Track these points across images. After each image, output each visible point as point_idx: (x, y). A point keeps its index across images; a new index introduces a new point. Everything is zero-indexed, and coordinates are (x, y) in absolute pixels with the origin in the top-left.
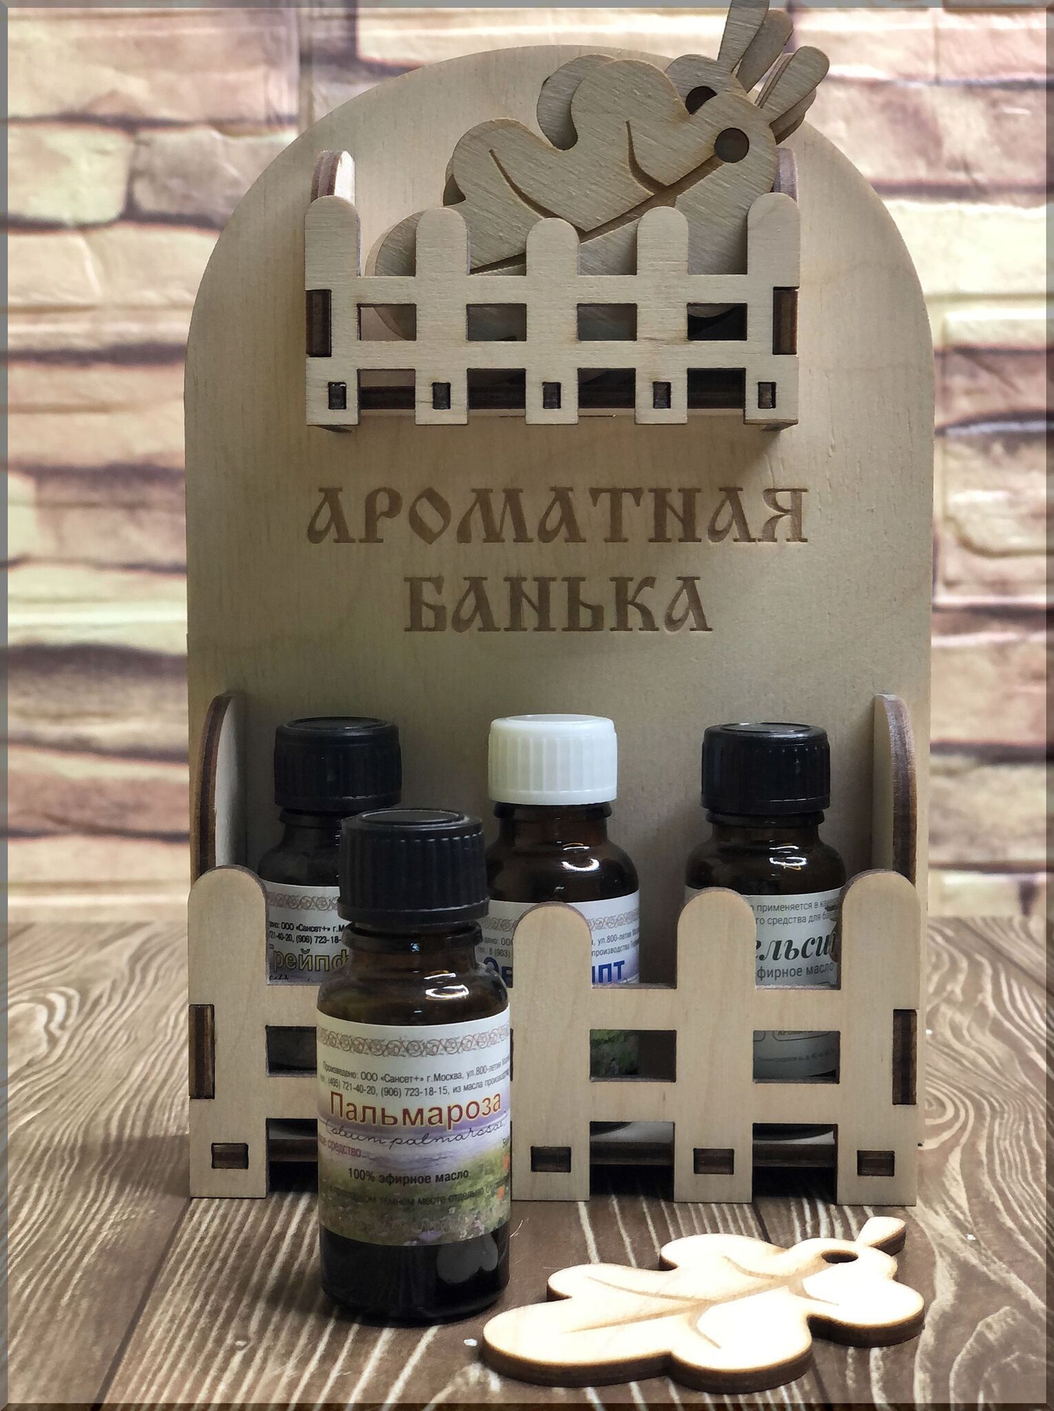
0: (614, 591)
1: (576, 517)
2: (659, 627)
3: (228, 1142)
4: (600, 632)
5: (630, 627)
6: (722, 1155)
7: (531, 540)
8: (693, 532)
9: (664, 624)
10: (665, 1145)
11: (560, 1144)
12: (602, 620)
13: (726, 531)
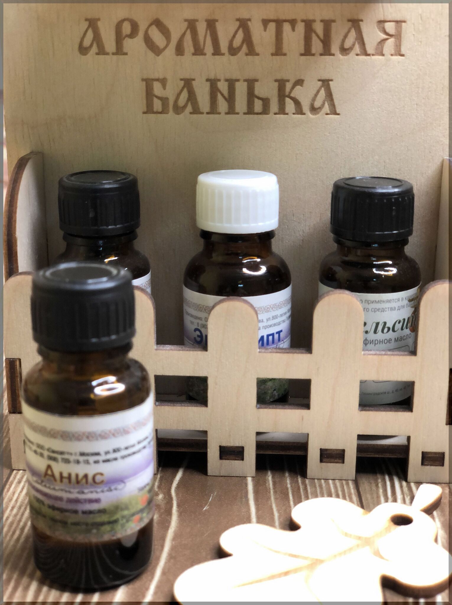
0: (277, 89)
1: (254, 38)
2: (306, 113)
4: (268, 115)
5: (287, 112)
6: (338, 452)
7: (223, 54)
8: (329, 50)
9: (309, 110)
10: (302, 443)
11: (237, 444)
12: (269, 108)
13: (351, 49)
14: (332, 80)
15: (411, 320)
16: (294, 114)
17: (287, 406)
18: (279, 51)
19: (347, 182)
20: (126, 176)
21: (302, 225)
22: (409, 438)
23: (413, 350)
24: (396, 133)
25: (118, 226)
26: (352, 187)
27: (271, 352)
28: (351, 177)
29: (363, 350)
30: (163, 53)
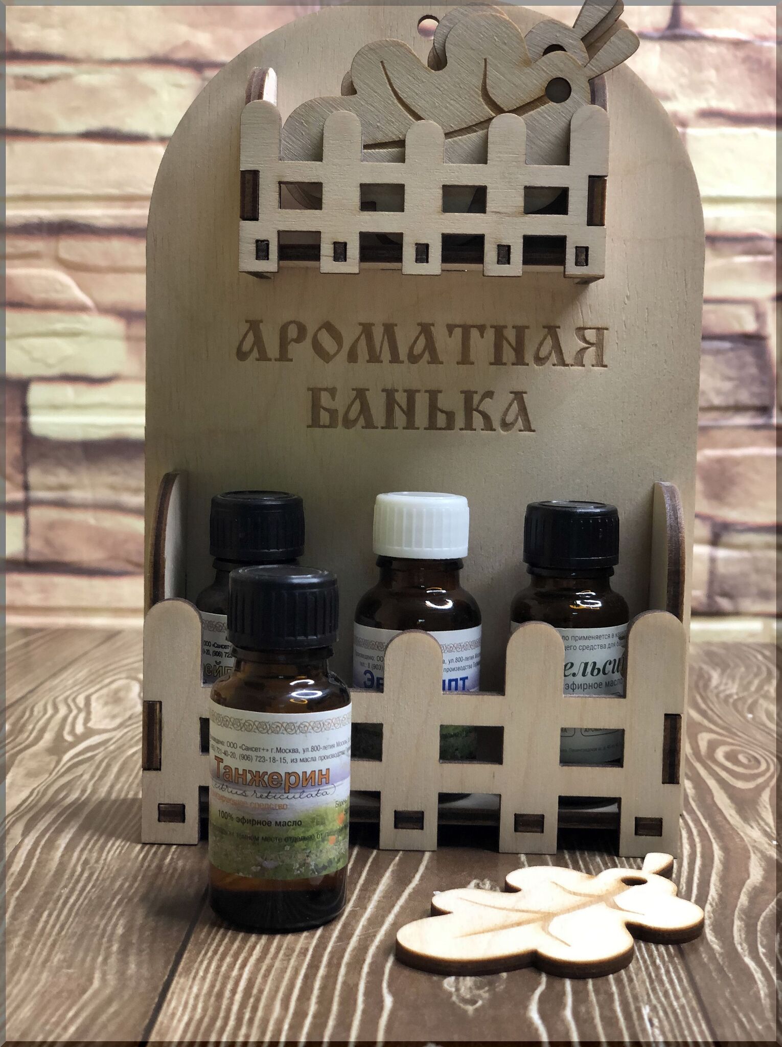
0: (464, 401)
1: (437, 345)
2: (496, 429)
3: (170, 803)
4: (452, 431)
5: (474, 427)
6: (536, 818)
7: (402, 362)
8: (523, 358)
9: (499, 426)
10: (493, 810)
11: (416, 808)
12: (454, 423)
13: (547, 358)
14: (525, 393)
15: (622, 661)
16: (482, 430)
17: (475, 763)
18: (465, 359)
19: (544, 504)
21: (491, 560)
22: (619, 800)
23: (620, 693)
24: (600, 453)
25: (281, 550)
26: (549, 508)
27: (457, 694)
29: (565, 694)
30: (333, 360)
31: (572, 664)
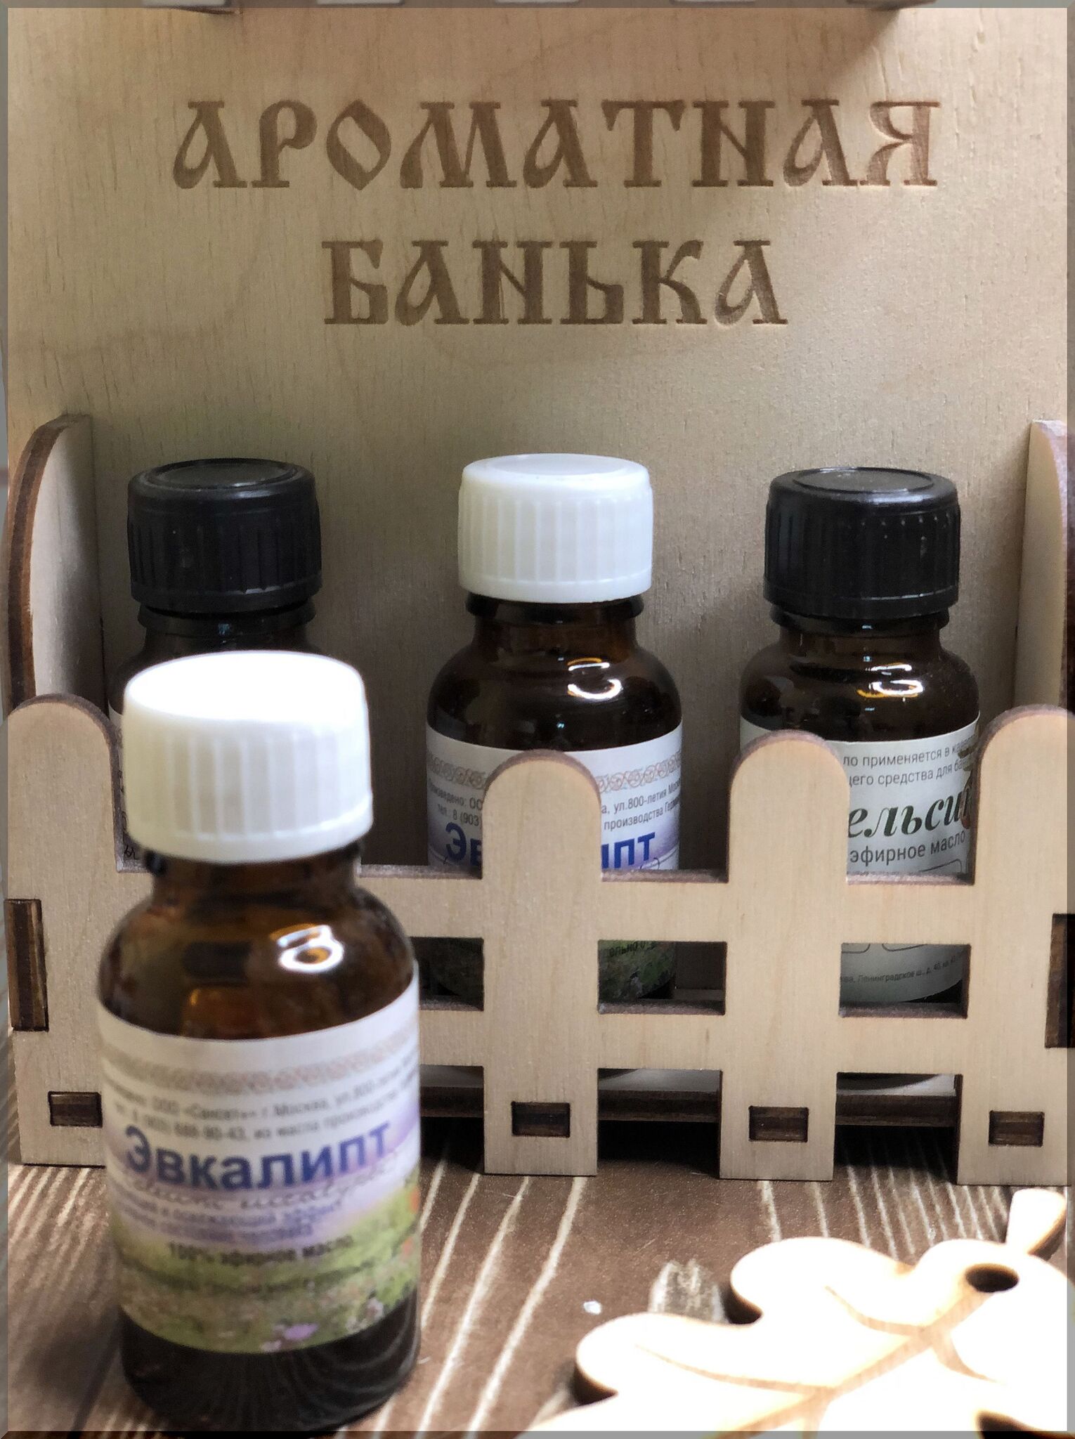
0: (640, 263)
1: (583, 147)
2: (707, 318)
3: (71, 1090)
4: (618, 325)
5: (662, 318)
6: (791, 1115)
7: (513, 184)
8: (761, 170)
9: (714, 313)
10: (709, 1096)
11: (553, 1099)
12: (621, 309)
13: (811, 169)
14: (767, 243)
15: (964, 799)
16: (678, 321)
17: (669, 1008)
18: (642, 176)
19: (806, 480)
20: (288, 471)
21: (702, 582)
22: (958, 1080)
23: (964, 871)
24: (920, 363)
25: (268, 589)
26: (813, 493)
27: (631, 880)
28: (814, 467)
29: (848, 873)
30: (372, 183)
31: (865, 814)
